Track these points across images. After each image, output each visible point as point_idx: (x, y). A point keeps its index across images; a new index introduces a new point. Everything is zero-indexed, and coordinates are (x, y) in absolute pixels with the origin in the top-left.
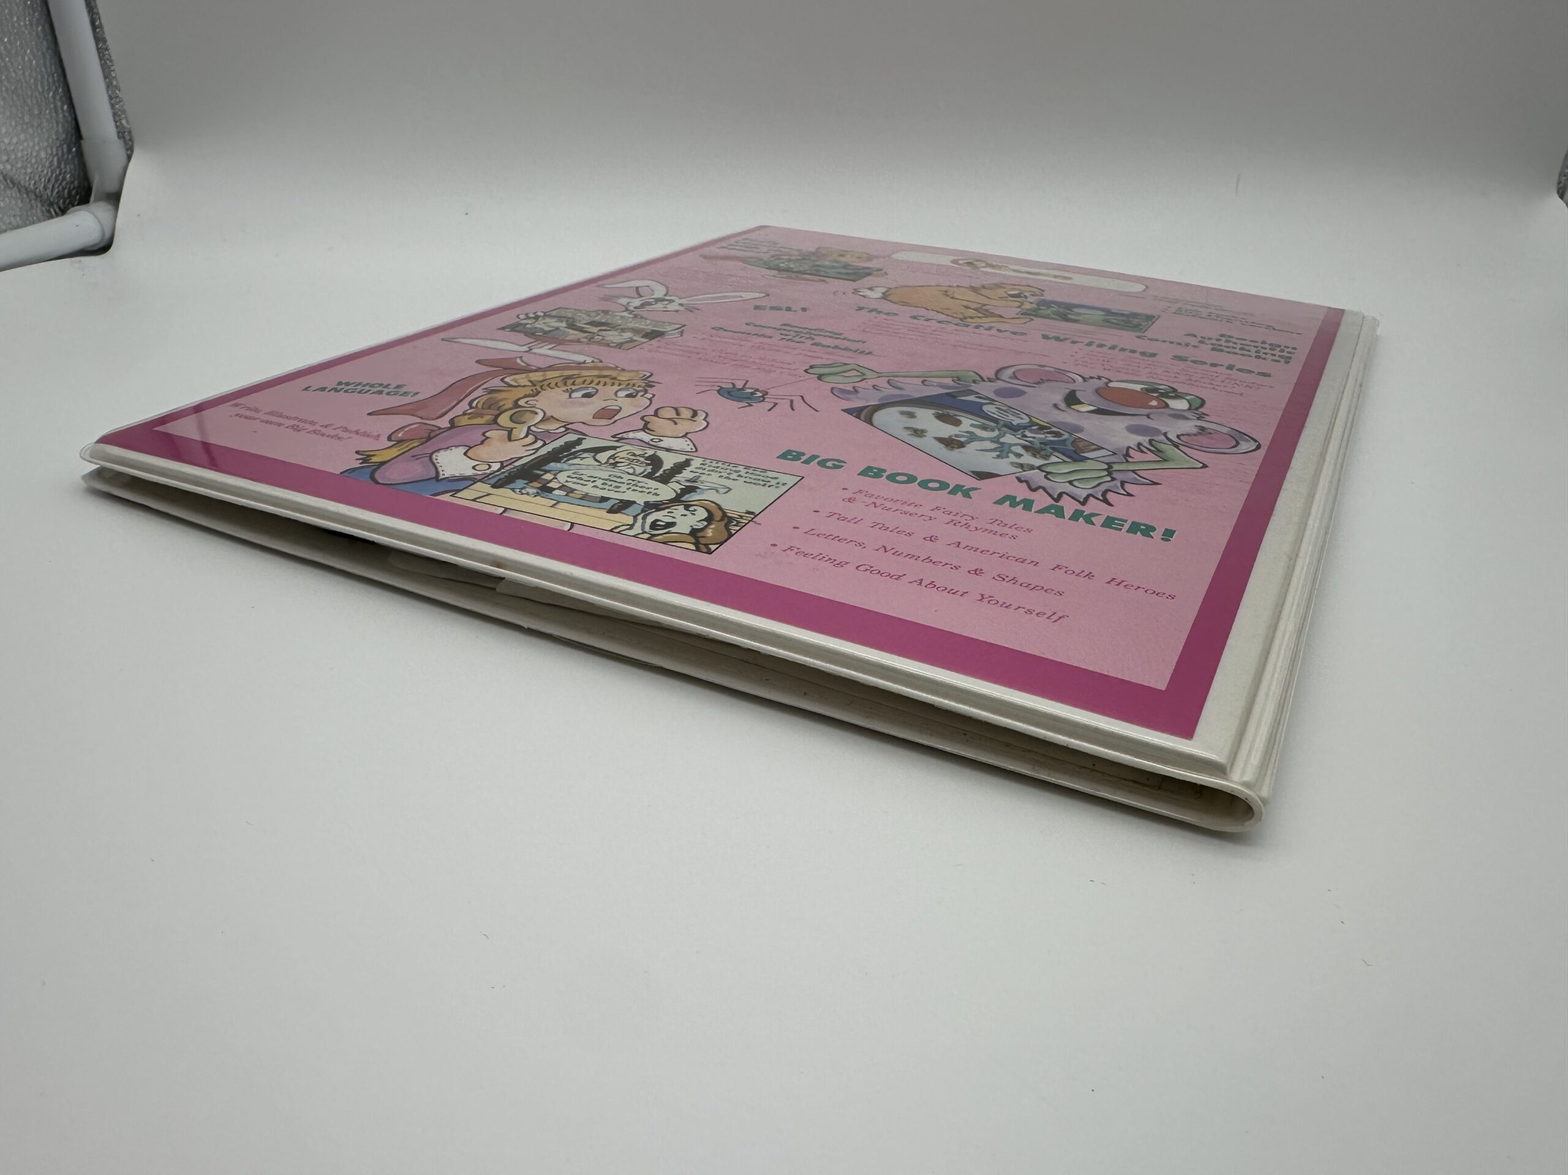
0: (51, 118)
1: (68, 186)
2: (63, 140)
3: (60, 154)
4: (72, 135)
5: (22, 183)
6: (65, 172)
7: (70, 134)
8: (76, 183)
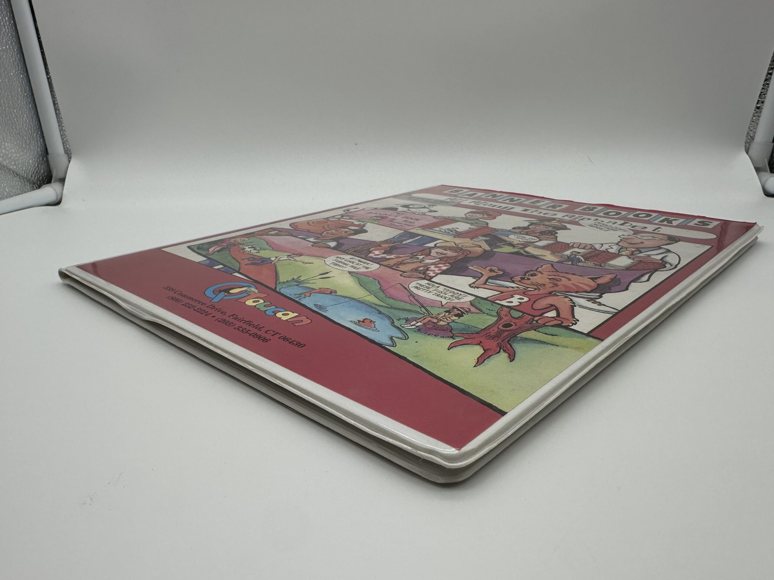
0: (35, 145)
1: (42, 175)
2: (40, 155)
3: (39, 161)
4: (44, 152)
5: (21, 175)
6: (41, 169)
7: (43, 153)
8: (46, 174)
